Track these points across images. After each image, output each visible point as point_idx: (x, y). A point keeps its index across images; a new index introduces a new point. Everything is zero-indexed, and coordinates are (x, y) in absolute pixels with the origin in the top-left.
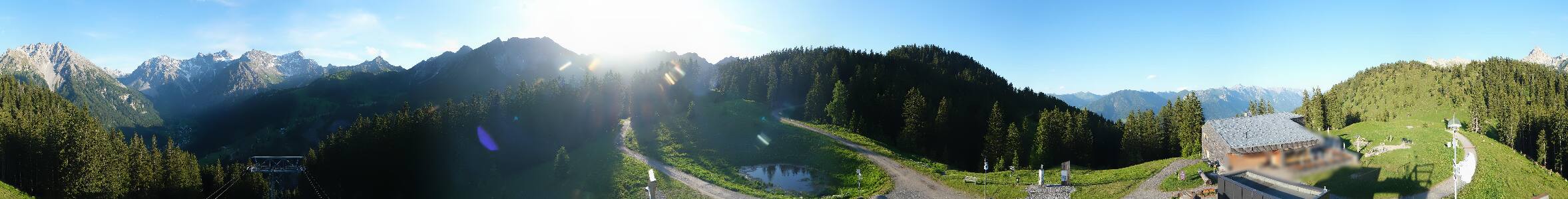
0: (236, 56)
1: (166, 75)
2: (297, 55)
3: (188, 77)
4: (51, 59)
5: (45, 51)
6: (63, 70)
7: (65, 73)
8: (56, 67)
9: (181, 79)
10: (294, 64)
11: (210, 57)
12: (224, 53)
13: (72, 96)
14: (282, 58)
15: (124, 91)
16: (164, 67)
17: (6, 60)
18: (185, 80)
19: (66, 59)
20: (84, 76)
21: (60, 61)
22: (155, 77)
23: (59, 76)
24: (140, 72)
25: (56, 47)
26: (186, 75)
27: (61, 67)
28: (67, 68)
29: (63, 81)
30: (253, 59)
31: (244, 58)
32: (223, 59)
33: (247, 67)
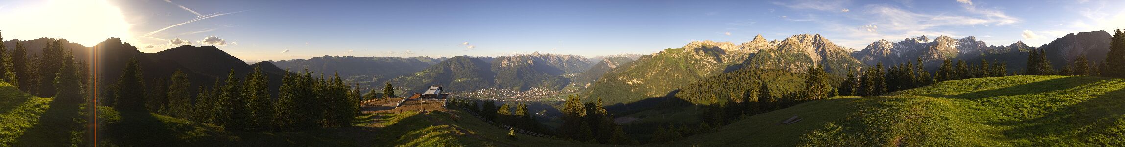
0: (930, 41)
1: (884, 53)
2: (970, 39)
3: (899, 54)
4: (813, 45)
5: (809, 40)
6: (821, 52)
7: (823, 54)
8: (817, 50)
9: (893, 55)
10: (969, 46)
11: (913, 40)
12: (923, 38)
13: (828, 69)
14: (961, 40)
15: (859, 65)
16: (883, 48)
17: (787, 46)
18: (897, 56)
19: (822, 46)
20: (834, 56)
21: (819, 47)
22: (877, 53)
23: (819, 56)
24: (867, 51)
25: (816, 37)
26: (897, 52)
27: (820, 50)
28: (824, 51)
29: (822, 59)
30: (940, 42)
31: (935, 43)
32: (922, 42)
33: (935, 49)
